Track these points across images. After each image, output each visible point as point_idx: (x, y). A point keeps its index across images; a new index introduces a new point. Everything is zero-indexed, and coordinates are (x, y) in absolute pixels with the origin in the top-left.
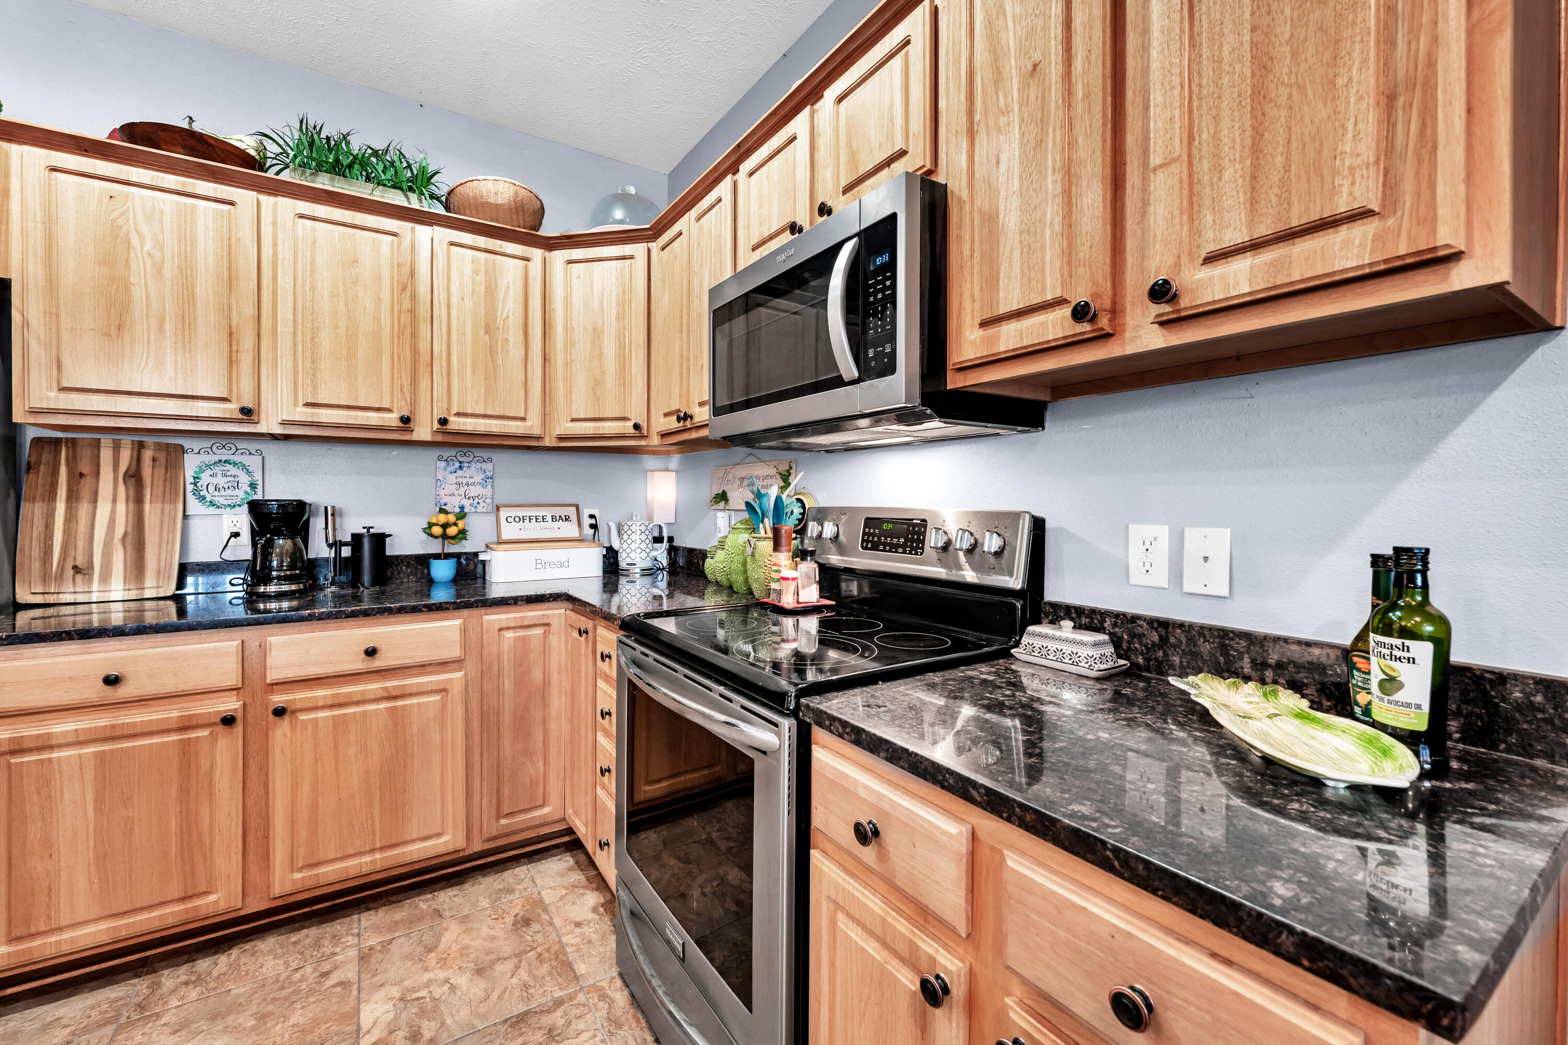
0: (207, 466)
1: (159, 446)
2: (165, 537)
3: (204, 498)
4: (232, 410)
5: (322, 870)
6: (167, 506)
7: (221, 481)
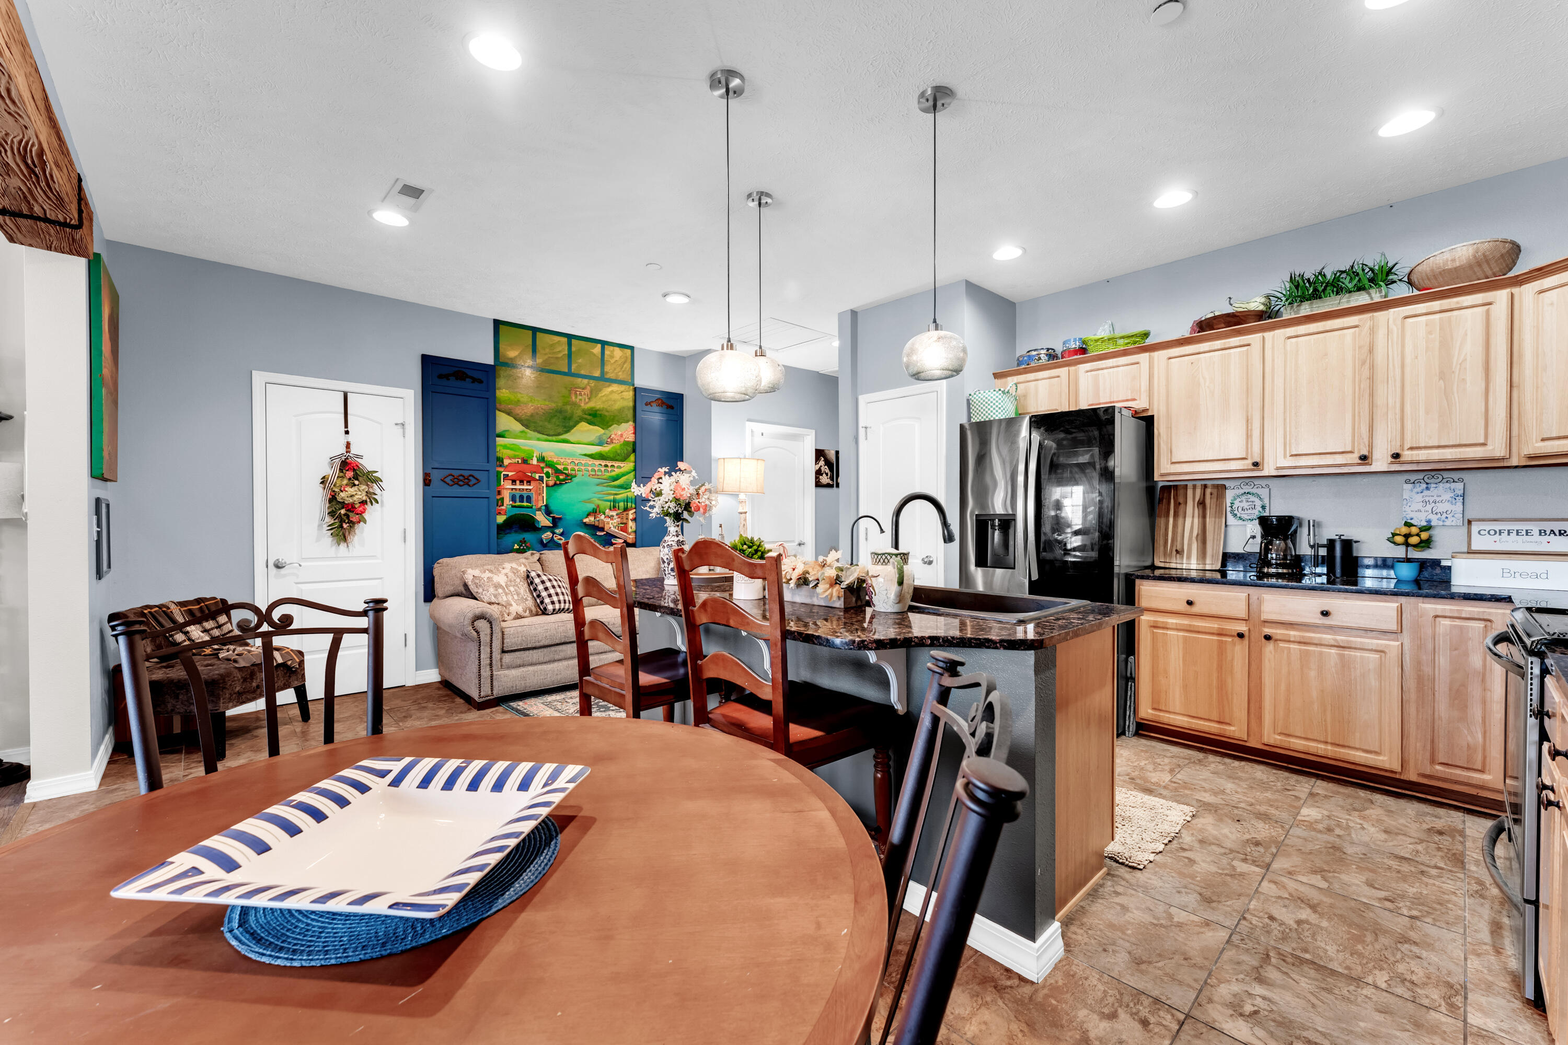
0: (1238, 496)
1: (1214, 486)
2: (1216, 537)
3: (1236, 515)
4: (1248, 465)
5: (1292, 740)
6: (1217, 520)
7: (1245, 505)
